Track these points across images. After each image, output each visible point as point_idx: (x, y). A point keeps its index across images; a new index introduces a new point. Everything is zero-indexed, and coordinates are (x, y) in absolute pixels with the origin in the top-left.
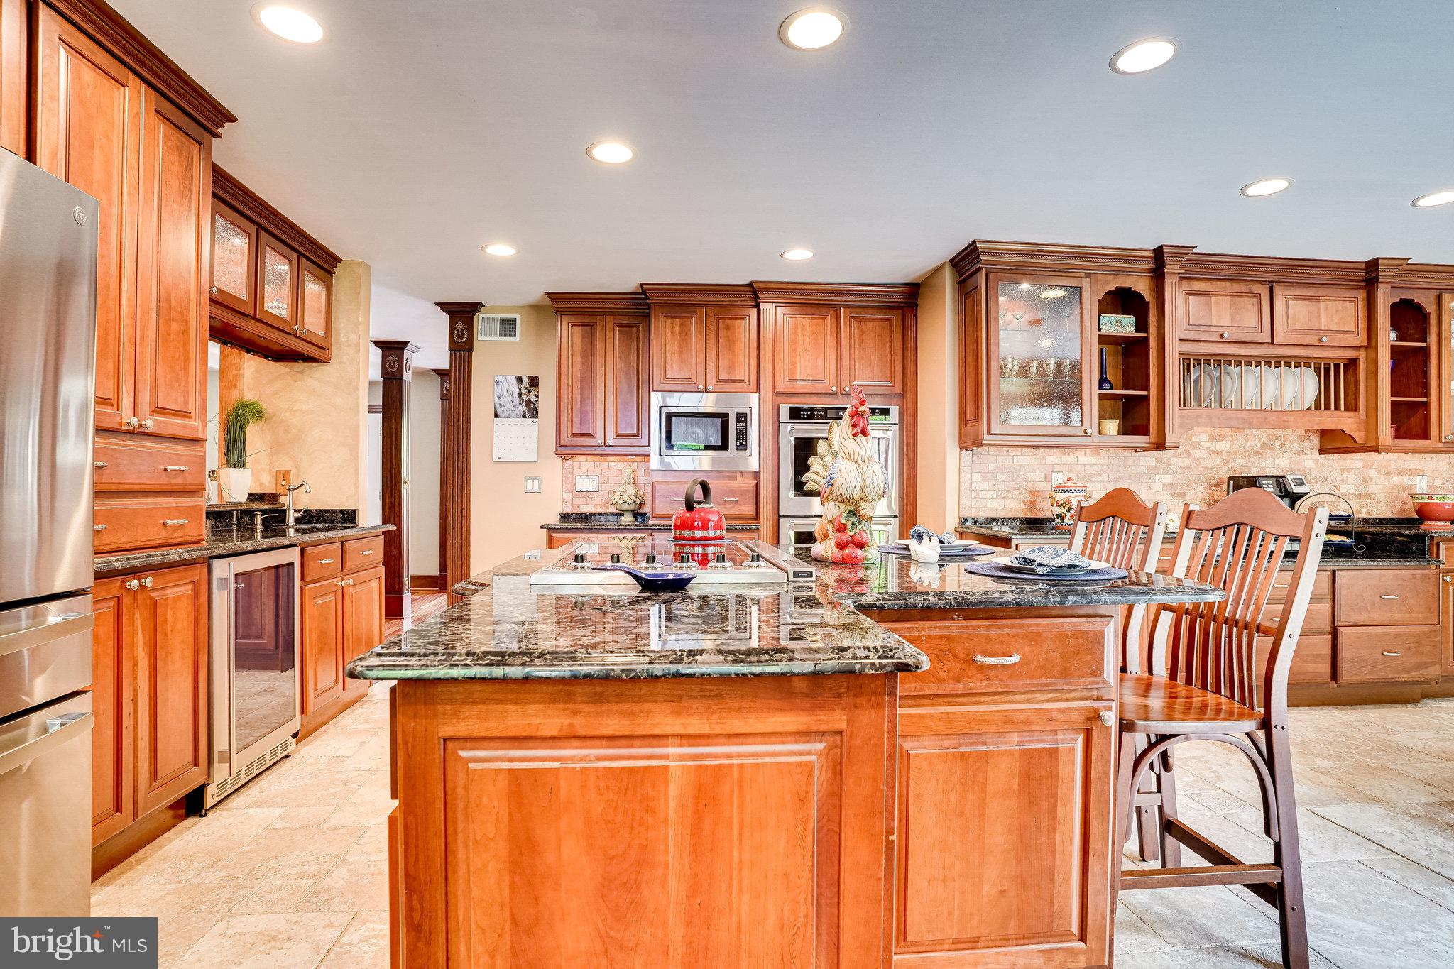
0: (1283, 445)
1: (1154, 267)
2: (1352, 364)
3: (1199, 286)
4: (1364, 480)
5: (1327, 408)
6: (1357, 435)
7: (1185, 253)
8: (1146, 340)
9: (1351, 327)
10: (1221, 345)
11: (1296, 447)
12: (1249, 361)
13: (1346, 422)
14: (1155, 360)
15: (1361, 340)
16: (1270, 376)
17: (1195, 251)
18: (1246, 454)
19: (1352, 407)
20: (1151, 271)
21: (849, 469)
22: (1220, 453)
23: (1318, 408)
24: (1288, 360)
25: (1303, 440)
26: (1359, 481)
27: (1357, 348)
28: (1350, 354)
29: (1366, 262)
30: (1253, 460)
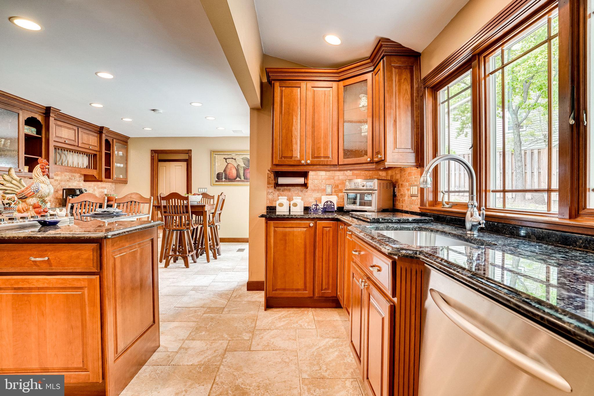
0: (75, 179)
1: (44, 112)
2: (95, 155)
3: (59, 123)
4: (94, 190)
5: (89, 168)
6: (97, 177)
7: (57, 111)
8: (41, 138)
9: (96, 145)
10: (64, 144)
11: (78, 179)
12: (70, 150)
13: (94, 173)
14: (44, 146)
15: (97, 149)
16: (75, 155)
17: (60, 111)
18: (65, 181)
19: (95, 168)
20: (44, 114)
21: (45, 186)
22: (57, 180)
23: (87, 168)
24: (80, 152)
25: (80, 177)
26: (93, 190)
27: (96, 151)
28: (95, 153)
29: (100, 127)
30: (67, 183)
